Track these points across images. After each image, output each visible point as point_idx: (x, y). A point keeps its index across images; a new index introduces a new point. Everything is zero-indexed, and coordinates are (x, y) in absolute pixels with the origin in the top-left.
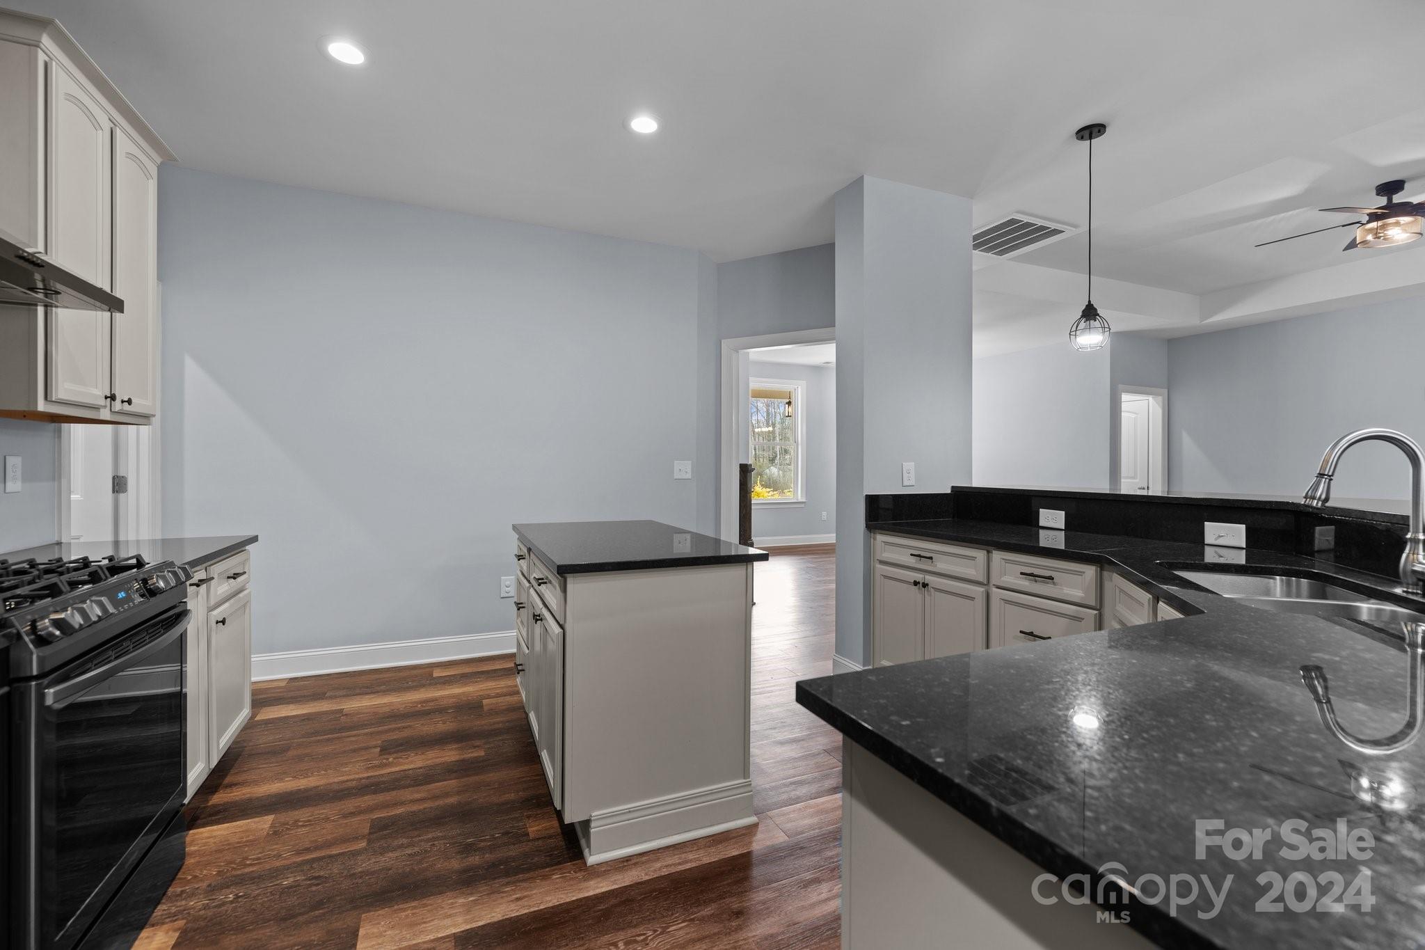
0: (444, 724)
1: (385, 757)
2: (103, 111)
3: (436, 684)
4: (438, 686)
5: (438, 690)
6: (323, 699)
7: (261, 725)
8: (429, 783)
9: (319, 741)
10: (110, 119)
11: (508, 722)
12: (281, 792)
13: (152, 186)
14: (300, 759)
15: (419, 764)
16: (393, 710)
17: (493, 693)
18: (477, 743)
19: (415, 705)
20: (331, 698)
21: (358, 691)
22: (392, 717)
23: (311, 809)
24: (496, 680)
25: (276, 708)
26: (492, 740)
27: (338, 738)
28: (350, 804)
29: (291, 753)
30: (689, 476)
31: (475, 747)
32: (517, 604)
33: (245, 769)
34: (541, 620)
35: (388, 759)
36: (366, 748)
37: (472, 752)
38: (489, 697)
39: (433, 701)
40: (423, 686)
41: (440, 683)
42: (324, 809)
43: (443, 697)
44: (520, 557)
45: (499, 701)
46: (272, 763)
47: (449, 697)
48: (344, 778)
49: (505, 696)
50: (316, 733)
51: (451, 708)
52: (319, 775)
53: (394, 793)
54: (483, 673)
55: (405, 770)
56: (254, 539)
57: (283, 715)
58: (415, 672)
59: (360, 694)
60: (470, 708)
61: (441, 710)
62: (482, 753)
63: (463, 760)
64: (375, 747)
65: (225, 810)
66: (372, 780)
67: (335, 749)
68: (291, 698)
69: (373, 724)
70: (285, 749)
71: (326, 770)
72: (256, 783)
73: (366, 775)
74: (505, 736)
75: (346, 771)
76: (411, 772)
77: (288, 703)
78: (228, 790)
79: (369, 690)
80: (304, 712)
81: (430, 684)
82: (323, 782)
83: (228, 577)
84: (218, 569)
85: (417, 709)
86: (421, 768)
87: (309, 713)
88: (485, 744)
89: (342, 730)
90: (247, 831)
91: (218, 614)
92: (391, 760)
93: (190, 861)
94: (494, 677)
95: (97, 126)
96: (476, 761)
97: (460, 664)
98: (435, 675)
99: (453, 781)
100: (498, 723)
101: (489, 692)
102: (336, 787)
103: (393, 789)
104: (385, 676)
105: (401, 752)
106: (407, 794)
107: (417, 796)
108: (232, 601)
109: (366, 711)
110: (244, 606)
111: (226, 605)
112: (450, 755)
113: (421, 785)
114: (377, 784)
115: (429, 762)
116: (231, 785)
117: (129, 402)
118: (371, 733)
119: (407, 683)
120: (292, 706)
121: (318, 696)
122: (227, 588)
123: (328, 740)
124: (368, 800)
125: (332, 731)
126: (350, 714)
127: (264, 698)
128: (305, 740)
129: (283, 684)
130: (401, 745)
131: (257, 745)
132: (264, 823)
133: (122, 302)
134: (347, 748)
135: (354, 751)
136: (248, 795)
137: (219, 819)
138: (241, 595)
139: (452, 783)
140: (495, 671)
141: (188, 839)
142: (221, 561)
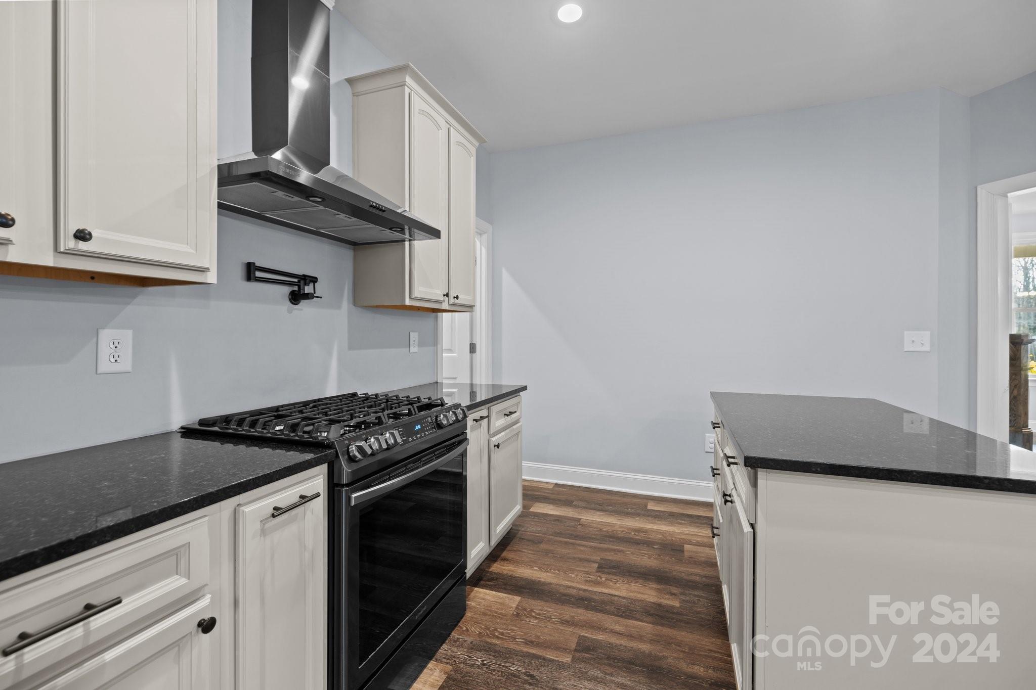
0: (649, 558)
1: (600, 574)
2: (441, 117)
3: (648, 516)
4: (650, 518)
5: (649, 523)
6: (570, 506)
7: (531, 516)
8: (628, 618)
9: (561, 542)
10: (446, 122)
11: (705, 576)
12: (529, 578)
13: (473, 161)
14: (547, 553)
15: (623, 593)
16: (613, 531)
17: (694, 539)
18: (675, 590)
19: (630, 532)
20: (576, 507)
21: (593, 506)
22: (611, 537)
23: (543, 603)
24: (698, 527)
25: (542, 505)
26: (687, 592)
27: (573, 544)
28: (570, 612)
29: (543, 546)
30: (927, 348)
31: (672, 594)
32: (713, 469)
33: (515, 549)
34: (731, 502)
35: (601, 578)
36: (588, 561)
37: (669, 599)
38: (690, 543)
39: (644, 532)
40: (638, 515)
41: (652, 516)
42: (550, 608)
43: (653, 531)
44: (715, 425)
45: (699, 550)
46: (530, 550)
47: (657, 532)
48: (569, 584)
49: (705, 546)
50: (559, 534)
51: (657, 543)
52: (554, 573)
53: (600, 615)
54: (688, 516)
55: (612, 595)
56: (524, 388)
57: (545, 512)
58: (635, 500)
59: (595, 509)
60: (673, 550)
61: (649, 544)
62: (677, 604)
63: (660, 605)
64: (595, 562)
65: (497, 579)
66: (587, 595)
67: (569, 553)
68: (553, 499)
69: (597, 539)
70: (540, 542)
71: (559, 571)
72: (517, 563)
73: (583, 587)
74: (700, 593)
75: (571, 577)
76: (616, 598)
77: (550, 503)
78: (502, 563)
79: (600, 507)
80: (558, 513)
81: (644, 515)
82: (554, 581)
83: (505, 415)
84: (497, 408)
85: (631, 536)
86: (624, 598)
87: (560, 515)
88: (682, 594)
89: (577, 537)
90: (502, 604)
91: (495, 440)
92: (603, 579)
93: (468, 614)
94: (697, 523)
95: (439, 127)
96: (670, 610)
97: (670, 502)
98: (649, 507)
99: (648, 625)
100: (696, 575)
101: (689, 538)
102: (562, 590)
103: (600, 611)
104: (613, 498)
105: (613, 575)
106: (610, 622)
107: (617, 628)
108: (508, 431)
109: (595, 525)
110: (517, 434)
111: (503, 433)
112: (649, 594)
113: (621, 616)
114: (589, 600)
115: (632, 595)
116: (505, 559)
117: (457, 297)
118: (595, 548)
119: (628, 509)
120: (551, 507)
121: (568, 503)
122: (503, 422)
123: (566, 543)
124: (580, 614)
125: (571, 536)
126: (584, 525)
127: (539, 495)
128: (553, 537)
129: (551, 487)
130: (613, 567)
131: (526, 532)
132: (513, 601)
133: (439, 231)
134: (576, 556)
135: (581, 560)
136: (511, 573)
137: (491, 585)
138: (514, 427)
139: (646, 627)
140: (699, 517)
141: (472, 594)
142: (501, 402)
